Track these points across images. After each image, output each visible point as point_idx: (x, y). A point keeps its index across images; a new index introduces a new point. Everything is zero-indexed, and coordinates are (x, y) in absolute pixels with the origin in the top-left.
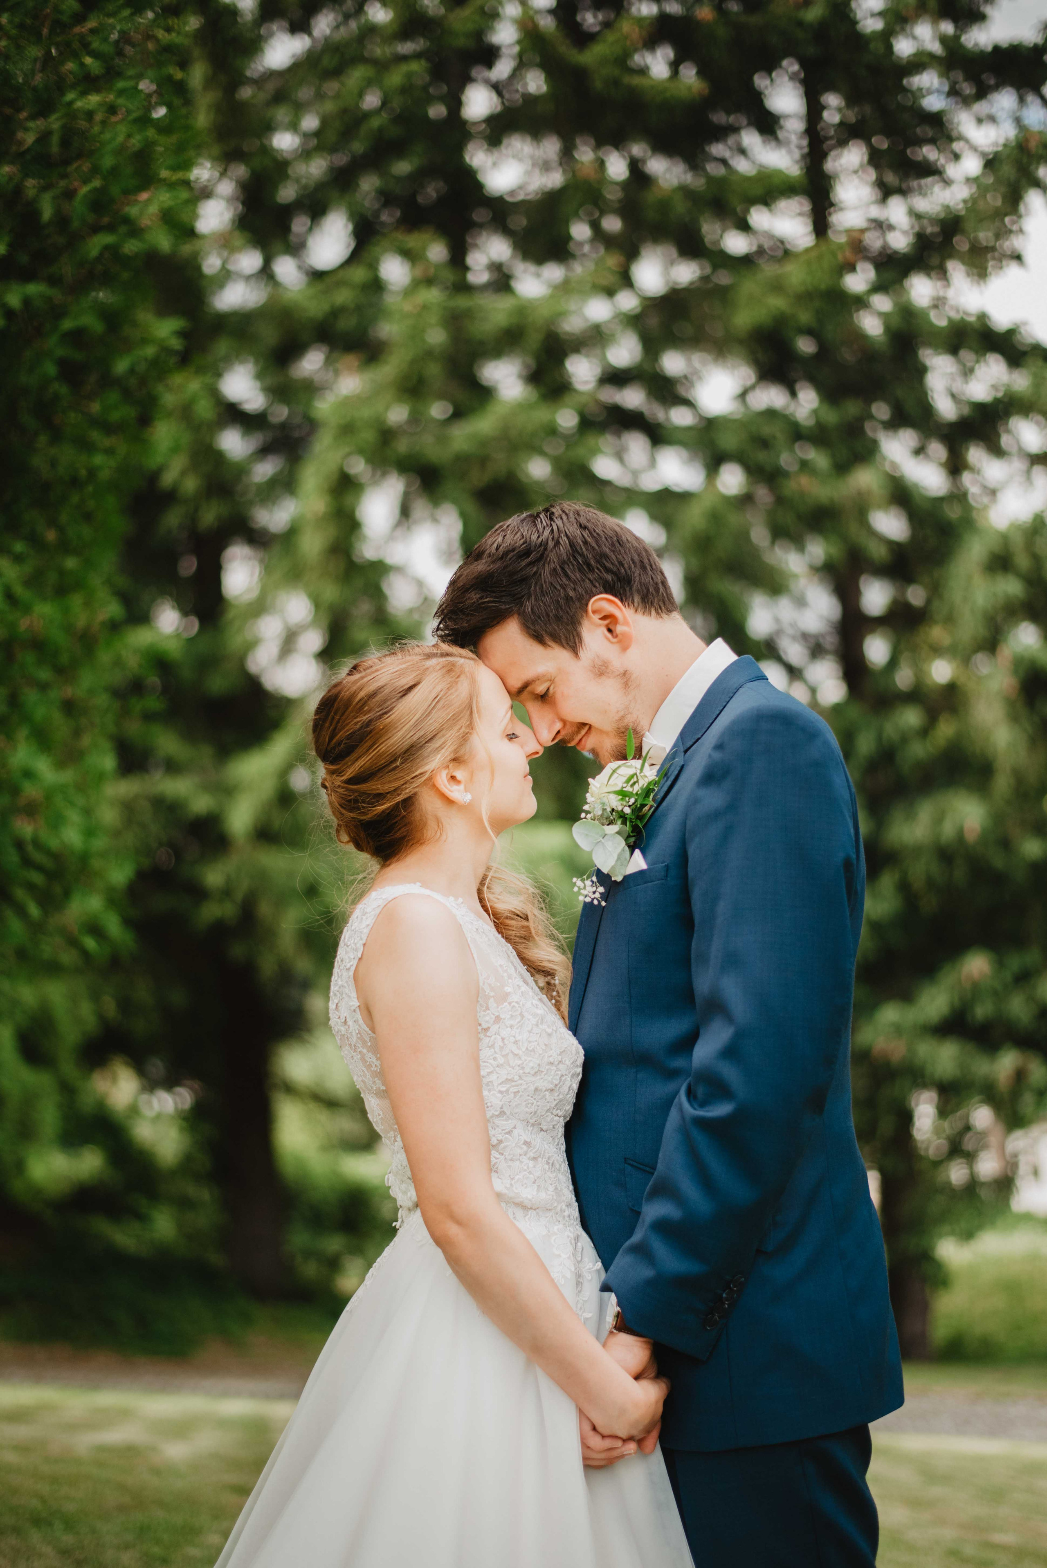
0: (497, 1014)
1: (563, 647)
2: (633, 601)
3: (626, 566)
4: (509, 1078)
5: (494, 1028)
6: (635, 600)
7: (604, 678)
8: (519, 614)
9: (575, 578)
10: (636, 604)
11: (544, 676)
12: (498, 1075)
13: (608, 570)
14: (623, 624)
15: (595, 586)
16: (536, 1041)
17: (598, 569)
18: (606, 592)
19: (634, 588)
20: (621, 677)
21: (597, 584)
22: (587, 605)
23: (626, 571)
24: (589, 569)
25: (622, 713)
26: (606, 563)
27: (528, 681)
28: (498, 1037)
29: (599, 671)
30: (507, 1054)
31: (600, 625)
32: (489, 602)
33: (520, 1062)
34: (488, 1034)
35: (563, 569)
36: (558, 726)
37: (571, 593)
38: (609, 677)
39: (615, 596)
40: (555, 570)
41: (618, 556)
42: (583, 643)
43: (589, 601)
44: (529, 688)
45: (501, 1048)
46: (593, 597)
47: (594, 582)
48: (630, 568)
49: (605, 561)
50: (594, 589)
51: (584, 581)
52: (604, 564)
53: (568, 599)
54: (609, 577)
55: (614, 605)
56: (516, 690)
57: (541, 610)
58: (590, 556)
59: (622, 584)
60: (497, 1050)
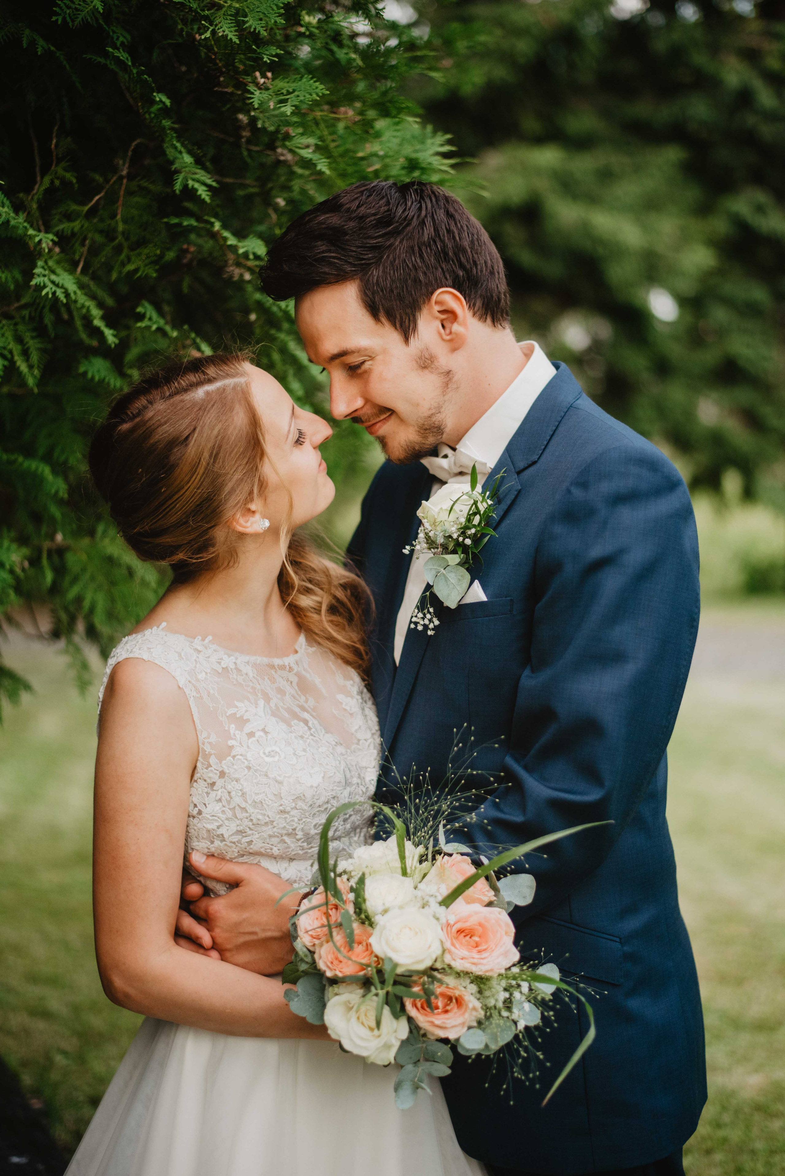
0: (221, 769)
1: (396, 328)
2: (474, 305)
3: (479, 267)
4: (239, 829)
5: (220, 783)
6: (477, 305)
7: (426, 371)
8: (361, 280)
9: (429, 262)
10: (476, 309)
11: (366, 349)
12: (227, 828)
13: (462, 266)
14: (460, 324)
15: (446, 278)
16: (264, 792)
17: (453, 261)
18: (453, 287)
19: (479, 292)
20: (444, 375)
21: (448, 277)
22: (432, 293)
23: (477, 272)
24: (445, 258)
25: (433, 411)
26: (462, 259)
27: (347, 351)
28: (225, 791)
29: (424, 364)
30: (234, 808)
31: (437, 318)
32: (334, 258)
33: (248, 815)
34: (215, 788)
35: (420, 250)
36: (359, 403)
37: (421, 277)
38: (432, 372)
39: (461, 293)
40: (412, 248)
41: (474, 255)
42: (416, 330)
43: (436, 290)
44: (344, 358)
45: (229, 802)
46: (441, 288)
47: (446, 273)
48: (482, 271)
49: (461, 256)
50: (443, 280)
51: (436, 269)
52: (460, 258)
53: (416, 281)
54: (461, 273)
55: (458, 302)
56: (329, 355)
57: (386, 284)
58: (450, 246)
59: (470, 284)
60: (224, 803)
